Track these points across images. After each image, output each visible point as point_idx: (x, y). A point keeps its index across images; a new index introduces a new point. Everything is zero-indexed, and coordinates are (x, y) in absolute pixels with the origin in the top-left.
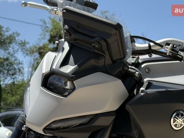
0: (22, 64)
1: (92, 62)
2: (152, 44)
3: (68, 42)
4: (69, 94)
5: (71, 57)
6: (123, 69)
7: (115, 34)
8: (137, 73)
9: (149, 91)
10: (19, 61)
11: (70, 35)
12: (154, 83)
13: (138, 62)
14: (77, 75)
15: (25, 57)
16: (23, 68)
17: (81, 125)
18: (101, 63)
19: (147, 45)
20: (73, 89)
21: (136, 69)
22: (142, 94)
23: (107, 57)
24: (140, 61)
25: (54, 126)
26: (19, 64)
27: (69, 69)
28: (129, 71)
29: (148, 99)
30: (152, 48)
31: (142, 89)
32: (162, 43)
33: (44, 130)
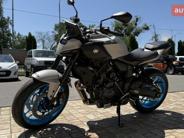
1: (72, 36)
6: (80, 37)
13: (89, 35)
14: (68, 39)
17: (69, 52)
18: (74, 36)
20: (66, 43)
23: (76, 34)
25: (62, 53)
30: (91, 31)
33: (60, 54)
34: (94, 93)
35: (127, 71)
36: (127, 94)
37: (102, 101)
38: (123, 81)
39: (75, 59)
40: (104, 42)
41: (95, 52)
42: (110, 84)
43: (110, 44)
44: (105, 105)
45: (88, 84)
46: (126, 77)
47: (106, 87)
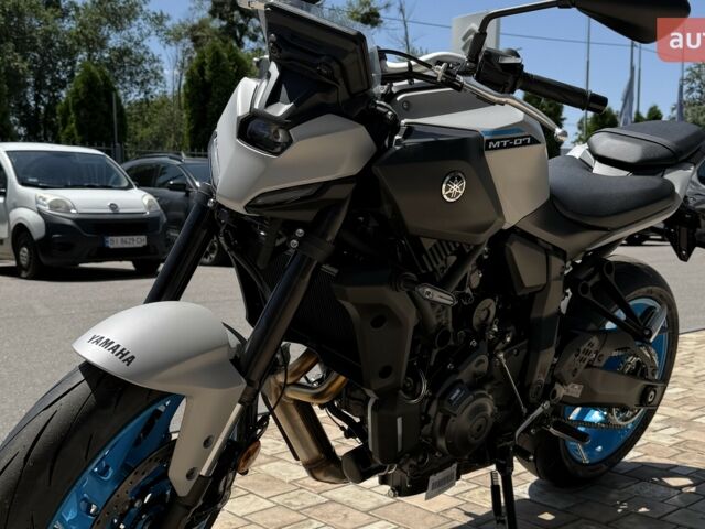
0: (158, 61)
2: (413, 62)
3: (277, 63)
4: (283, 150)
5: (283, 88)
6: (367, 107)
7: (354, 51)
8: (390, 113)
9: (410, 142)
10: (153, 56)
11: (280, 51)
12: (417, 128)
13: (392, 92)
14: (293, 119)
15: (165, 47)
16: (162, 70)
17: (302, 198)
18: (332, 98)
19: (405, 64)
20: (289, 142)
21: (388, 106)
22: (398, 148)
23: (342, 88)
24: (394, 90)
25: (260, 201)
26: (155, 61)
27: (281, 109)
28: (378, 111)
29: (406, 156)
30: (415, 70)
31: (397, 137)
32: (430, 60)
33: (247, 207)
34: (399, 420)
35: (545, 286)
36: (539, 410)
37: (424, 461)
38: (525, 342)
39: (330, 238)
40: (486, 138)
41: (449, 195)
42: (477, 365)
43: (513, 146)
44: (433, 479)
45: (388, 381)
46: (534, 315)
47: (461, 381)
